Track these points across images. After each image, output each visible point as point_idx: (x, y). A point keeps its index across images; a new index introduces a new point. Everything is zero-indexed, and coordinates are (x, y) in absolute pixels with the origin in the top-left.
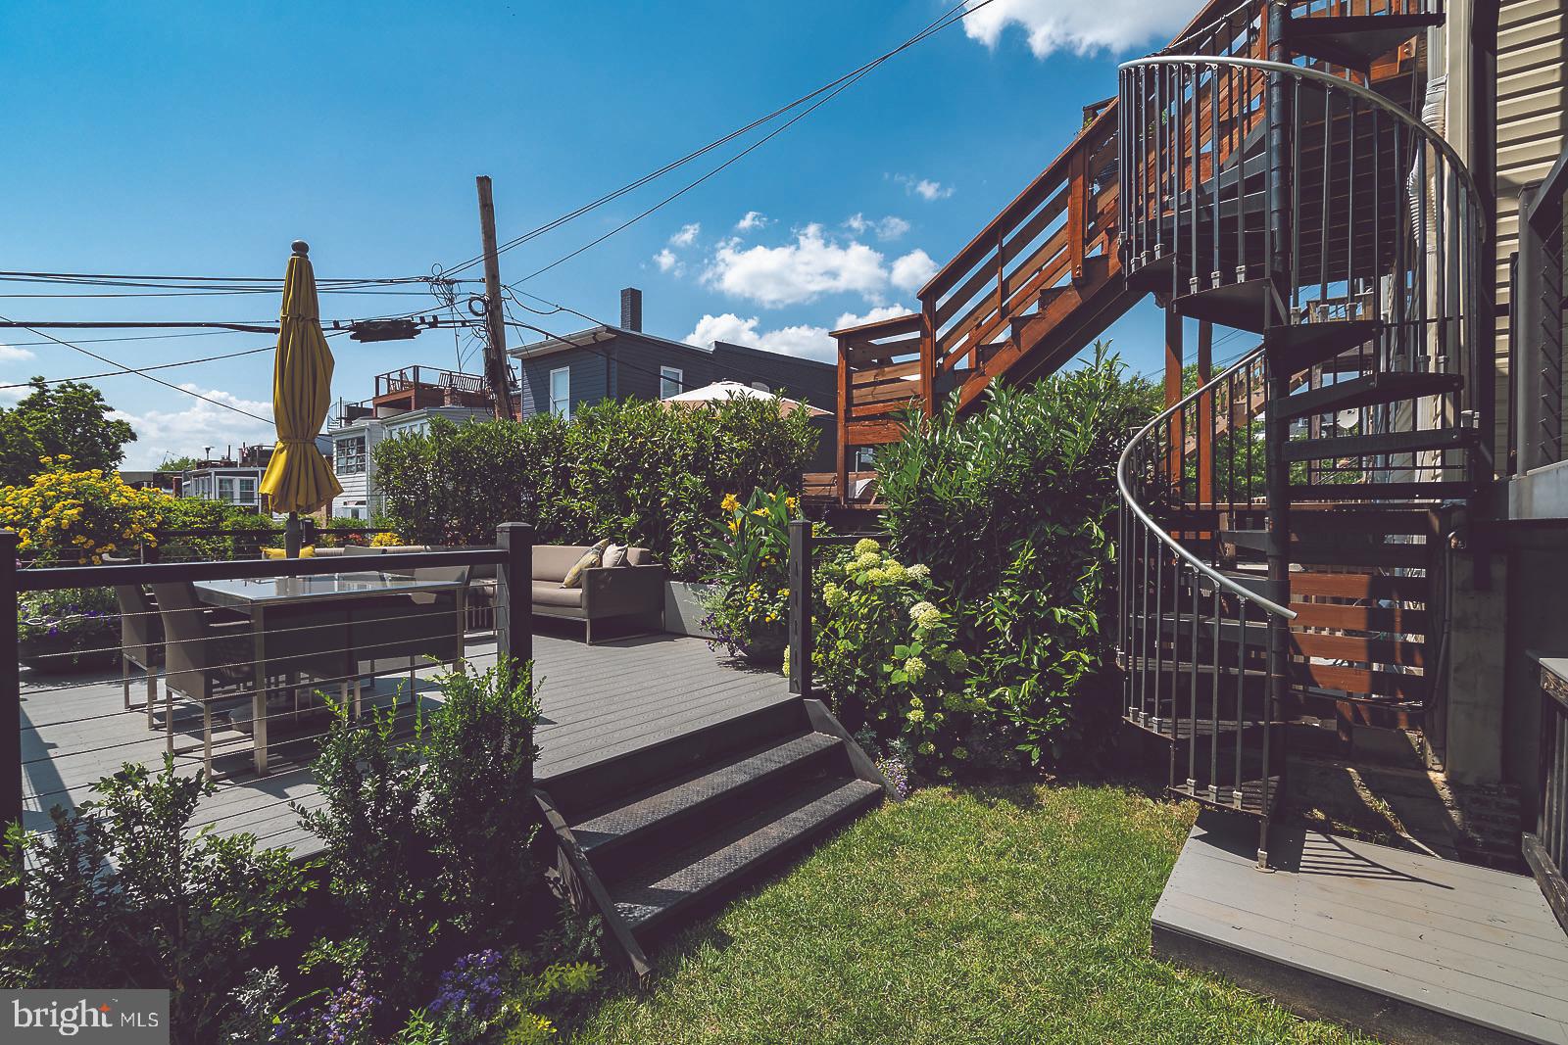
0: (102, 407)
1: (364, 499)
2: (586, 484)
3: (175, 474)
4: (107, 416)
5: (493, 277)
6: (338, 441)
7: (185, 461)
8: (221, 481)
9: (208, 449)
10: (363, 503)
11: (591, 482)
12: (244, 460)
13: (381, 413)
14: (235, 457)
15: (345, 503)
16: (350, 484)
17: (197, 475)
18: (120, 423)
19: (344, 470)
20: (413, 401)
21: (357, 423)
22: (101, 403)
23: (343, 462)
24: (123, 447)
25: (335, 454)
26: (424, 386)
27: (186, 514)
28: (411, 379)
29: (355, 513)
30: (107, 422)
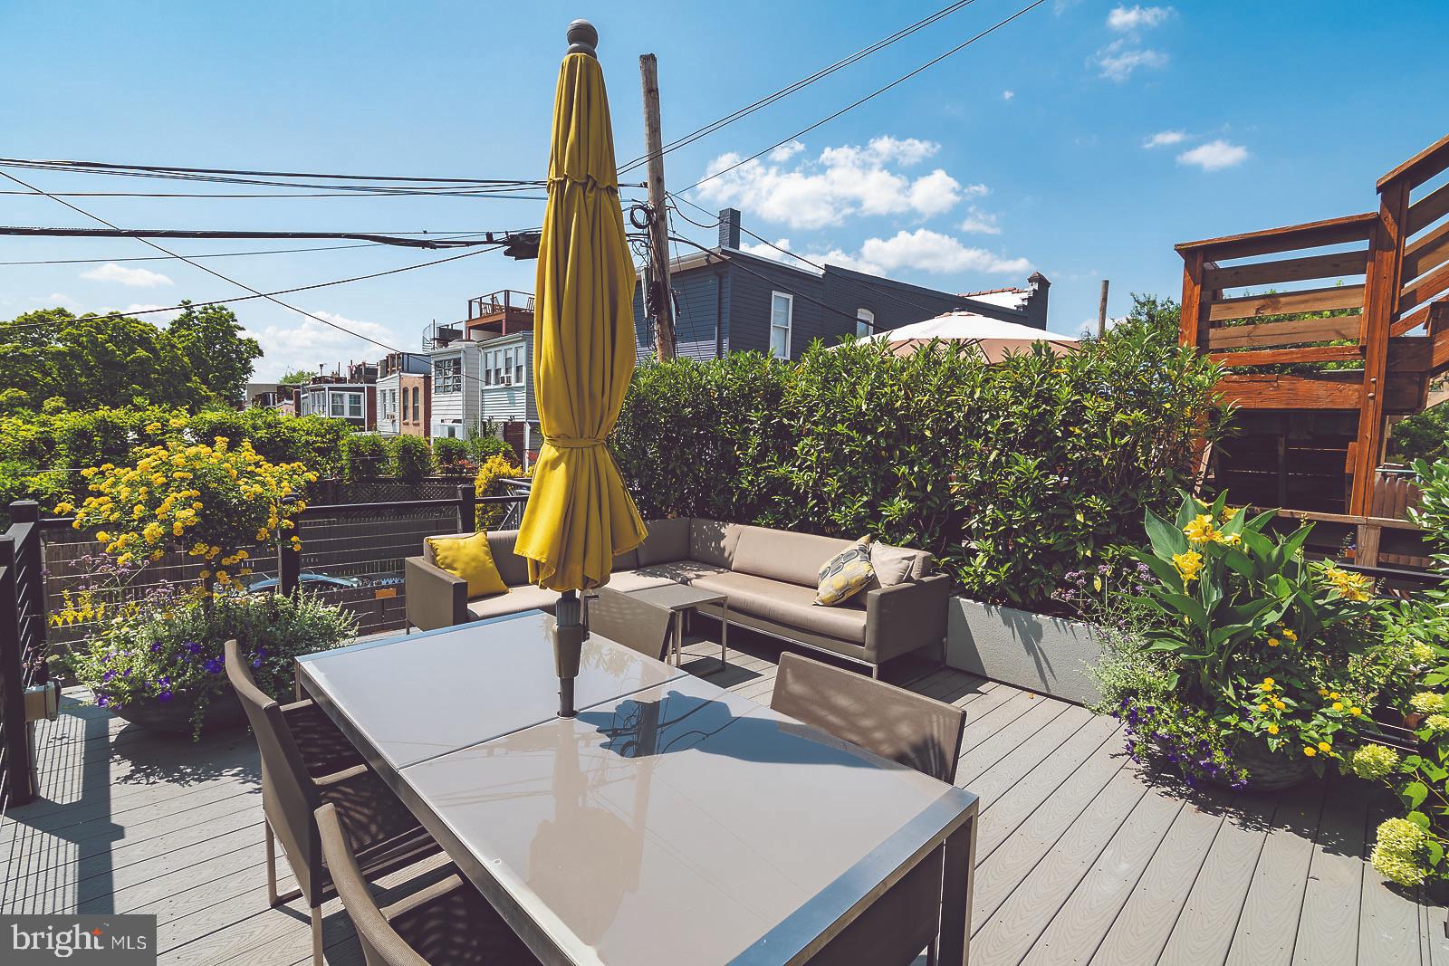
0: (235, 326)
1: (460, 417)
2: (821, 451)
3: (294, 387)
4: (240, 334)
5: (658, 180)
6: (436, 362)
7: (302, 374)
8: (333, 395)
9: (321, 366)
10: (459, 421)
11: (828, 449)
12: (352, 376)
13: (474, 335)
14: (345, 373)
15: (442, 421)
16: (447, 403)
17: (313, 390)
18: (250, 341)
19: (442, 389)
20: (504, 324)
21: (454, 345)
22: (235, 323)
23: (440, 382)
24: (253, 362)
25: (433, 374)
26: (513, 309)
27: (308, 434)
28: (502, 303)
29: (452, 432)
30: (240, 340)
